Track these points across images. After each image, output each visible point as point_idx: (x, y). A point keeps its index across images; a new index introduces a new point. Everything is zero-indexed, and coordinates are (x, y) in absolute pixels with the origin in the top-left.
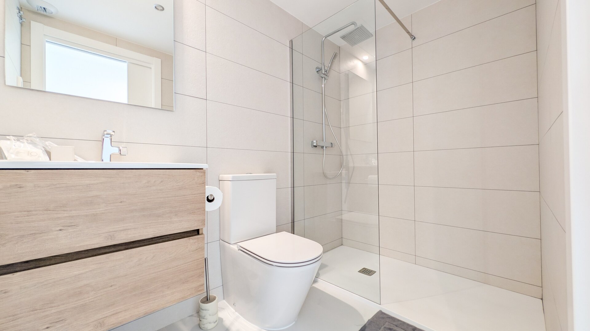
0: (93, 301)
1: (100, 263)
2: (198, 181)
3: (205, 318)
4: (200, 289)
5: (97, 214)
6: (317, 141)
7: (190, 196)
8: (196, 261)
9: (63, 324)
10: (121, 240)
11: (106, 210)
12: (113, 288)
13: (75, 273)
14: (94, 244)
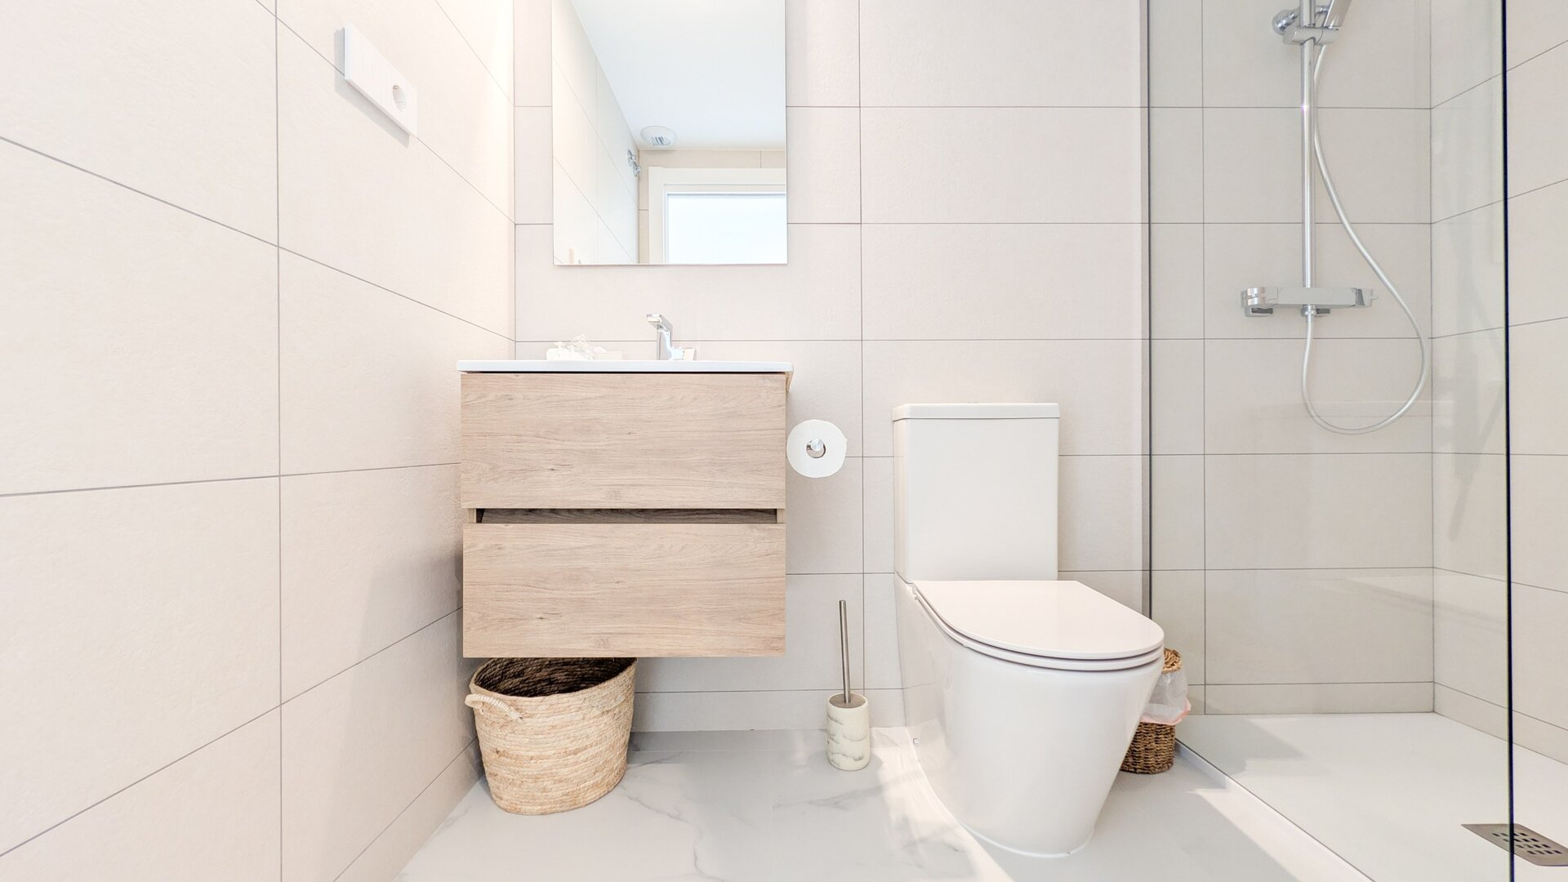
0: (594, 599)
1: (602, 537)
2: (768, 401)
3: (835, 738)
4: (774, 645)
5: (596, 450)
6: (1262, 290)
7: (750, 433)
8: (765, 580)
9: (558, 621)
10: (631, 503)
11: (609, 445)
12: (620, 585)
13: (571, 543)
14: (591, 502)
